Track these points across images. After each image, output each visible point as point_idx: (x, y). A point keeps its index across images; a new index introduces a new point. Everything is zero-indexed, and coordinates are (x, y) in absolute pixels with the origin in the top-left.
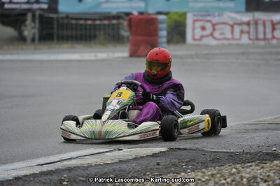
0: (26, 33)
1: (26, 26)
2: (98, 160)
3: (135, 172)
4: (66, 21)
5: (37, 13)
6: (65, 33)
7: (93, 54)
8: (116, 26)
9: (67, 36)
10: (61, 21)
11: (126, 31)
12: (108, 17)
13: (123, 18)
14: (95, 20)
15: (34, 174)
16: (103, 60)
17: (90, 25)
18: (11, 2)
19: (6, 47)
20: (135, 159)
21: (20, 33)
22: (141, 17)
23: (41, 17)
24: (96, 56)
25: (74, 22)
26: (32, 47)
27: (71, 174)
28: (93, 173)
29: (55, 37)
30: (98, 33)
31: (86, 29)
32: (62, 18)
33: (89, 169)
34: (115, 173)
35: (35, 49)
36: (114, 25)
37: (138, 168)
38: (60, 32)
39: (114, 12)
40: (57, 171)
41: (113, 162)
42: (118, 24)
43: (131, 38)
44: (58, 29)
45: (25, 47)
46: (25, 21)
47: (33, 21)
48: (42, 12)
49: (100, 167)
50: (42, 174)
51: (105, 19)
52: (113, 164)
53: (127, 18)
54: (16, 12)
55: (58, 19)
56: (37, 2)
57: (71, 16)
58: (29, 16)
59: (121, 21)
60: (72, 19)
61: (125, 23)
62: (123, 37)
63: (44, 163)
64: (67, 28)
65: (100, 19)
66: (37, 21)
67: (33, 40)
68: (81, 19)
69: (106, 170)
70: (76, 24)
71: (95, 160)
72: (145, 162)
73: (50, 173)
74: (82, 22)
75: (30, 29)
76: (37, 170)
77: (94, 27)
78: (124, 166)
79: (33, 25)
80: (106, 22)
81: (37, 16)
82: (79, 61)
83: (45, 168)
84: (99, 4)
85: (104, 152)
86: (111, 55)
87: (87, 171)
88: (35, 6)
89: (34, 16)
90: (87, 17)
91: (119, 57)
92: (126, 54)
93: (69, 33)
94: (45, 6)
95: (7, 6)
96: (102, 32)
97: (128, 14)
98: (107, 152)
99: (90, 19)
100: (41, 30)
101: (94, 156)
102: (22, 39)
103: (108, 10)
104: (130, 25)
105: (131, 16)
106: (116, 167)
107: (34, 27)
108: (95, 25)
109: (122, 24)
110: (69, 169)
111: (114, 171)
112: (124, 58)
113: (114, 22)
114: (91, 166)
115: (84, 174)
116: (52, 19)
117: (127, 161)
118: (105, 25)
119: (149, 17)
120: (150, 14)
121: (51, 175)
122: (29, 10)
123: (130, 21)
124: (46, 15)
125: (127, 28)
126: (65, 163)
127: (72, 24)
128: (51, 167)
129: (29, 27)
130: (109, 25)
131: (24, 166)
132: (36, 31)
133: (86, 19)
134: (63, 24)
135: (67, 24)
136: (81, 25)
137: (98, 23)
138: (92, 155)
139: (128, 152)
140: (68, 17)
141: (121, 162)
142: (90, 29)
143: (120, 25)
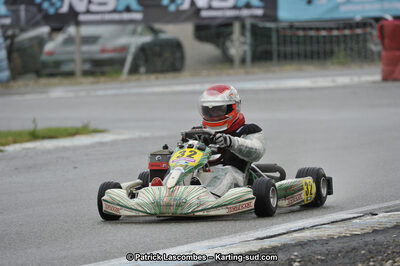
0: (233, 51)
1: (232, 41)
2: (342, 230)
3: (397, 246)
4: (289, 33)
5: (248, 23)
6: (288, 49)
7: (330, 79)
8: (361, 38)
9: (292, 54)
10: (282, 33)
11: (376, 45)
12: (349, 24)
13: (371, 25)
14: (331, 29)
15: (251, 252)
16: (345, 87)
17: (324, 37)
18: (210, 8)
19: (204, 73)
20: (396, 227)
21: (225, 51)
22: (397, 22)
23: (254, 28)
24: (334, 81)
25: (301, 33)
26: (242, 71)
27: (304, 251)
28: (337, 249)
29: (275, 56)
30: (336, 49)
31: (318, 42)
32: (284, 29)
33: (331, 243)
34: (367, 248)
35: (247, 73)
36: (358, 35)
38: (282, 48)
39: (358, 18)
40: (285, 247)
41: (363, 232)
42: (365, 34)
43: (384, 53)
44: (278, 44)
45: (231, 71)
46: (231, 33)
47: (243, 33)
48: (254, 21)
49: (345, 240)
50: (263, 252)
51: (345, 28)
52: (364, 235)
53: (376, 25)
54: (218, 22)
55: (277, 30)
56: (248, 6)
57: (297, 25)
58: (237, 27)
59: (369, 30)
60: (298, 29)
61: (375, 33)
62: (372, 53)
63: (265, 235)
64: (291, 42)
65: (338, 29)
66: (248, 34)
67: (243, 61)
68: (311, 29)
69: (354, 244)
70: (305, 36)
71: (338, 230)
73: (274, 250)
74: (312, 33)
75: (239, 45)
76: (256, 246)
77: (331, 40)
78: (380, 238)
79: (242, 39)
80: (347, 32)
81: (248, 26)
82: (311, 89)
83: (267, 244)
84: (336, 7)
85: (350, 219)
86: (356, 79)
87: (327, 247)
88: (245, 12)
89: (243, 27)
91: (367, 82)
92: (378, 77)
93: (295, 48)
94: (259, 12)
95: (204, 14)
96: (342, 46)
97: (378, 19)
98: (355, 218)
99: (324, 29)
100: (255, 46)
101: (337, 225)
102: (227, 60)
103: (349, 16)
104: (382, 36)
105: (383, 23)
106: (369, 239)
107: (244, 43)
108: (331, 37)
109: (371, 34)
110: (302, 244)
111: (366, 245)
112: (374, 82)
113: (359, 31)
114: (333, 238)
115: (324, 249)
116: (269, 29)
117: (385, 230)
118: (345, 36)
122: (237, 18)
123: (381, 30)
124: (261, 24)
125: (377, 40)
126: (295, 235)
127: (298, 37)
128: (275, 242)
129: (237, 43)
130: (351, 36)
131: (237, 241)
132: (247, 48)
133: (318, 29)
134: (285, 36)
135: (291, 37)
136: (311, 37)
137: (335, 33)
138: (333, 222)
139: (385, 217)
140: (291, 27)
141: (375, 231)
142: (325, 43)
143: (368, 37)
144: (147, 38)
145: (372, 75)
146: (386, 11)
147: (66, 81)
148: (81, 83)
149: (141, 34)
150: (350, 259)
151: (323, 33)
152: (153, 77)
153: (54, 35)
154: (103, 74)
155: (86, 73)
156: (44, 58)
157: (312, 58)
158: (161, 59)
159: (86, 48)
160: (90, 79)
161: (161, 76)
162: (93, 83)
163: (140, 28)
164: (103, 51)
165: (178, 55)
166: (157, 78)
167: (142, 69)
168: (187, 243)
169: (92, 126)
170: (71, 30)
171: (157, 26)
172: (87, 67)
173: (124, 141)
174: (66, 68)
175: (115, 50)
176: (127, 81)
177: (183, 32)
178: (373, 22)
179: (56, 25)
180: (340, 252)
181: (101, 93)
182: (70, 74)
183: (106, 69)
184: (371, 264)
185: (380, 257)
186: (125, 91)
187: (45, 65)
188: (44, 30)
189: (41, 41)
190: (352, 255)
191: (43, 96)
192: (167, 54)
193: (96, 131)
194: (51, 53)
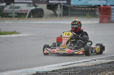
0: (57, 13)
1: (57, 10)
2: (86, 64)
4: (73, 8)
5: (62, 5)
6: (73, 13)
7: (84, 22)
8: (94, 11)
10: (71, 8)
11: (98, 13)
12: (91, 7)
14: (85, 8)
16: (89, 24)
17: (83, 10)
19: (49, 18)
20: (101, 64)
21: (55, 12)
22: (104, 7)
23: (64, 6)
24: (85, 22)
25: (77, 8)
27: (75, 70)
29: (69, 14)
30: (86, 13)
32: (72, 7)
34: (93, 70)
35: (61, 19)
36: (93, 10)
37: (102, 68)
38: (71, 13)
39: (93, 5)
40: (70, 68)
41: (92, 65)
42: (95, 10)
43: (100, 15)
44: (70, 11)
45: (57, 18)
46: (57, 8)
48: (64, 4)
49: (87, 67)
50: (63, 69)
51: (89, 8)
52: (92, 66)
53: (98, 7)
54: (54, 4)
55: (70, 7)
57: (76, 6)
58: (59, 6)
59: (96, 8)
60: (76, 7)
61: (98, 9)
62: (97, 15)
63: (64, 65)
64: (74, 11)
65: (87, 8)
66: (62, 8)
67: (60, 15)
68: (80, 7)
69: (89, 68)
70: (78, 9)
71: (85, 64)
72: (105, 65)
73: (67, 69)
74: (80, 9)
75: (59, 11)
76: (61, 68)
77: (85, 11)
78: (96, 67)
79: (60, 9)
80: (90, 9)
81: (62, 6)
83: (65, 67)
84: (87, 2)
85: (88, 61)
86: (92, 22)
87: (81, 69)
88: (61, 2)
89: (61, 6)
90: (83, 6)
91: (95, 23)
92: (98, 22)
93: (75, 13)
94: (66, 2)
95: (50, 2)
96: (88, 13)
97: (99, 6)
98: (90, 61)
99: (83, 8)
100: (64, 11)
101: (84, 63)
102: (56, 15)
103: (91, 4)
105: (100, 7)
106: (94, 67)
107: (61, 11)
108: (85, 10)
109: (97, 10)
110: (74, 68)
111: (93, 69)
112: (97, 23)
113: (93, 9)
114: (83, 67)
115: (80, 69)
116: (68, 7)
117: (98, 65)
118: (89, 10)
119: (107, 7)
120: (108, 6)
121: (67, 70)
122: (59, 3)
123: (100, 9)
124: (66, 6)
125: (98, 11)
126: (73, 65)
128: (67, 67)
129: (59, 10)
131: (56, 66)
132: (62, 12)
133: (82, 8)
134: (72, 9)
135: (74, 9)
137: (87, 9)
138: (83, 62)
139: (98, 61)
140: (74, 7)
141: (95, 65)
142: (83, 12)
143: (96, 10)
144: (34, 8)
145: (96, 21)
146: (101, 4)
147: (10, 19)
148: (14, 20)
149: (32, 7)
150: (88, 72)
151: (83, 9)
152: (34, 19)
153: (7, 6)
154: (20, 17)
155: (16, 17)
156: (4, 12)
157: (80, 16)
158: (37, 14)
159: (16, 10)
160: (17, 19)
161: (37, 19)
162: (17, 20)
163: (31, 5)
164: (21, 11)
165: (42, 13)
166: (35, 19)
167: (32, 17)
168: (42, 66)
169: (17, 32)
170: (12, 4)
171: (36, 5)
172: (16, 15)
173: (26, 36)
174: (10, 15)
175: (24, 11)
176: (27, 19)
177: (44, 6)
178: (97, 6)
179: (8, 3)
180: (85, 70)
181: (19, 22)
182: (11, 17)
183: (21, 16)
184: (94, 74)
185: (96, 73)
186: (26, 22)
187: (4, 14)
188: (4, 4)
189: (3, 7)
190: (88, 71)
191: (3, 22)
192: (39, 13)
193: (18, 33)
194: (6, 11)
